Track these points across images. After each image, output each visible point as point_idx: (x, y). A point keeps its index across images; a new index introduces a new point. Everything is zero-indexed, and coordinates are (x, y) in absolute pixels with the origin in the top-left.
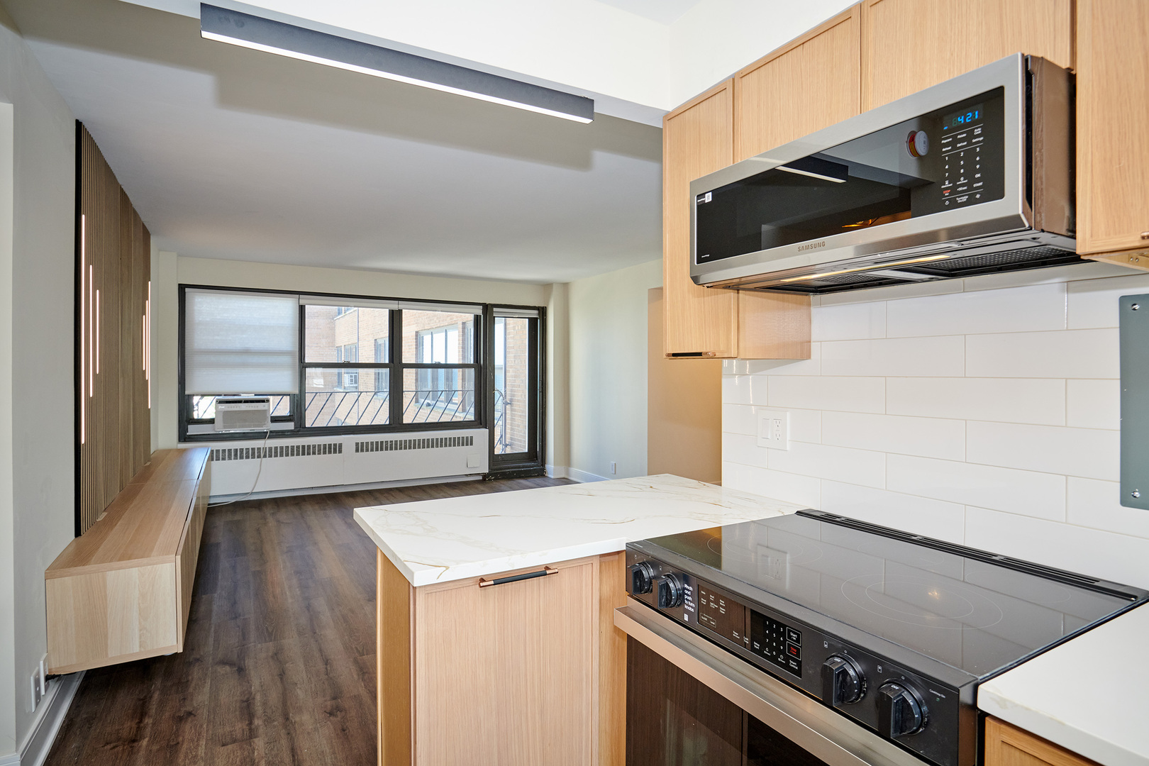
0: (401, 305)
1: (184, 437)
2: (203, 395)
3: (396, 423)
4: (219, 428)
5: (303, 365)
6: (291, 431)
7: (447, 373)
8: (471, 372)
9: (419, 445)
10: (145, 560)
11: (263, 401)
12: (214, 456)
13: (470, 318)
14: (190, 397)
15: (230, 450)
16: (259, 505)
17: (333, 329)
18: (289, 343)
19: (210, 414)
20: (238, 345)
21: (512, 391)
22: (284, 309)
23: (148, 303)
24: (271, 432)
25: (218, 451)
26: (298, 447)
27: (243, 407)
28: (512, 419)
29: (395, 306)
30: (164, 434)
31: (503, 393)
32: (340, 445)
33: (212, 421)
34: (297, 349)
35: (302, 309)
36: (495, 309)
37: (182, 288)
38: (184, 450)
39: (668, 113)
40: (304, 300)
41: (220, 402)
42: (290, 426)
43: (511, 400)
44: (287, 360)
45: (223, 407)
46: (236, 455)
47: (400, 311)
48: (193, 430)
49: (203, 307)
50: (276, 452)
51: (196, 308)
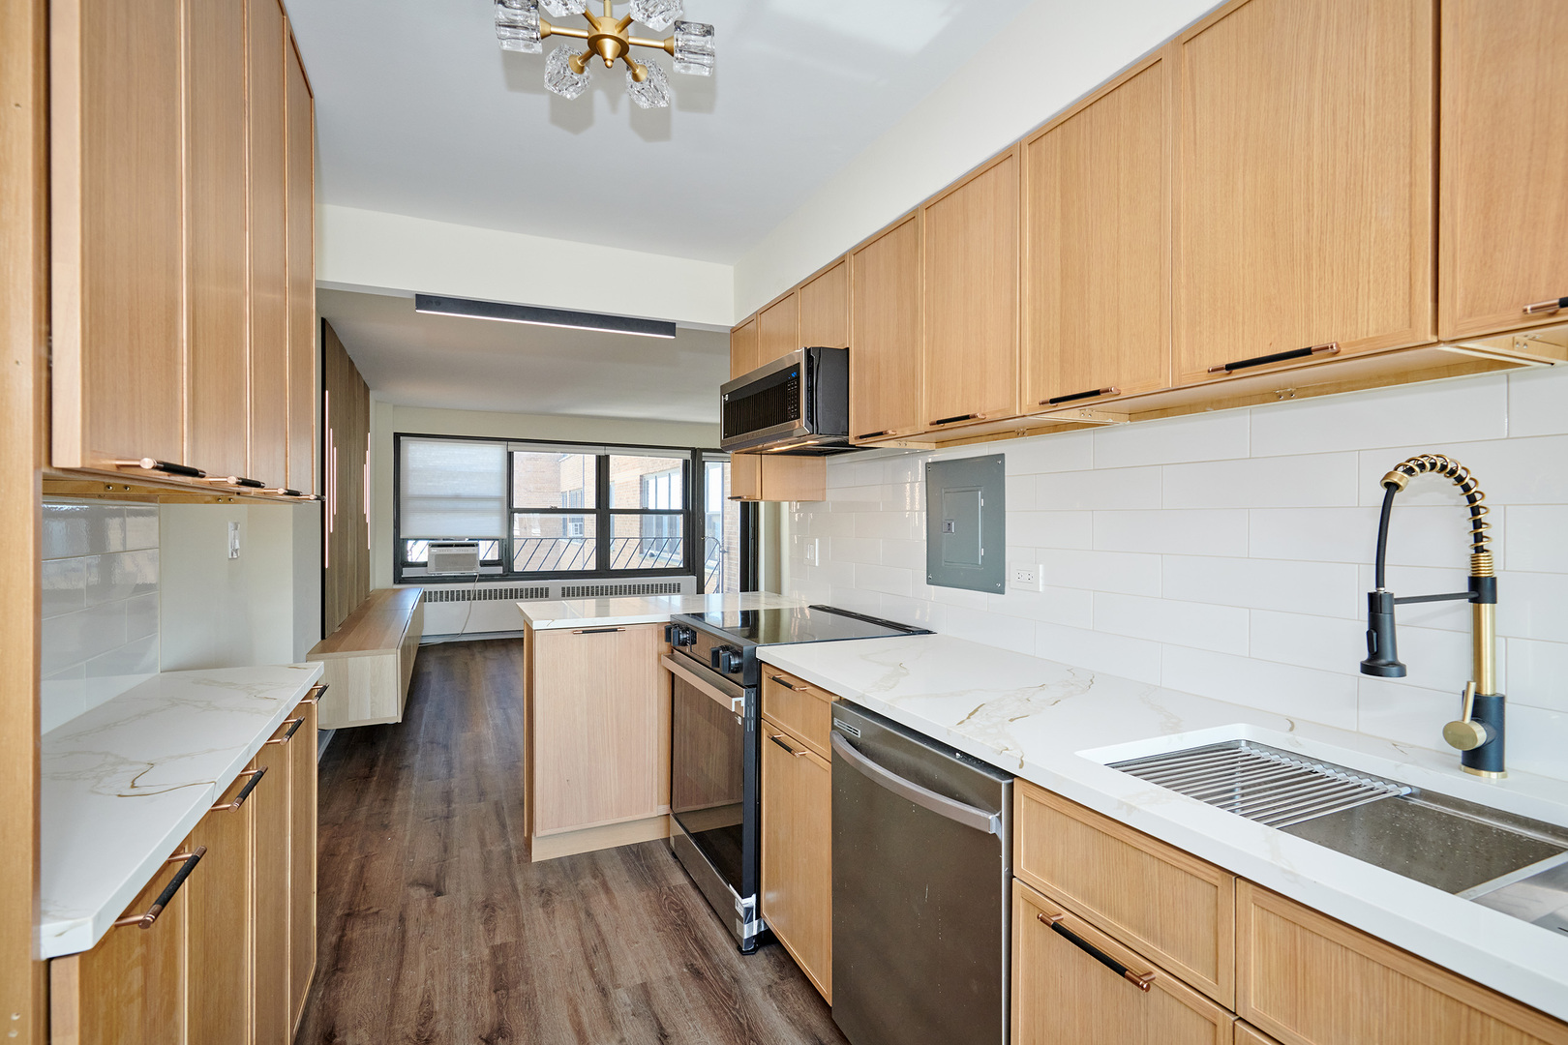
0: (608, 451)
1: (399, 579)
2: (417, 539)
3: (603, 569)
4: (431, 571)
5: (511, 511)
6: (500, 575)
7: (671, 519)
8: (680, 518)
9: (625, 590)
10: (375, 651)
11: (473, 545)
12: (425, 597)
13: (680, 462)
14: (406, 540)
15: (441, 592)
16: (468, 645)
17: (558, 472)
18: (497, 488)
19: (424, 558)
20: (450, 492)
21: (729, 538)
22: (495, 454)
23: (368, 453)
24: (480, 575)
25: (430, 593)
26: (506, 590)
27: (454, 550)
28: (729, 568)
29: (602, 451)
30: (381, 575)
31: (720, 540)
32: (547, 589)
33: (425, 565)
34: (505, 495)
35: (510, 455)
36: (704, 454)
37: (397, 436)
38: (399, 590)
39: (733, 328)
40: (512, 446)
41: (433, 546)
42: (499, 570)
43: (728, 548)
44: (496, 505)
45: (435, 550)
46: (447, 597)
47: (607, 457)
48: (407, 572)
49: (416, 454)
50: (485, 595)
51: (410, 455)
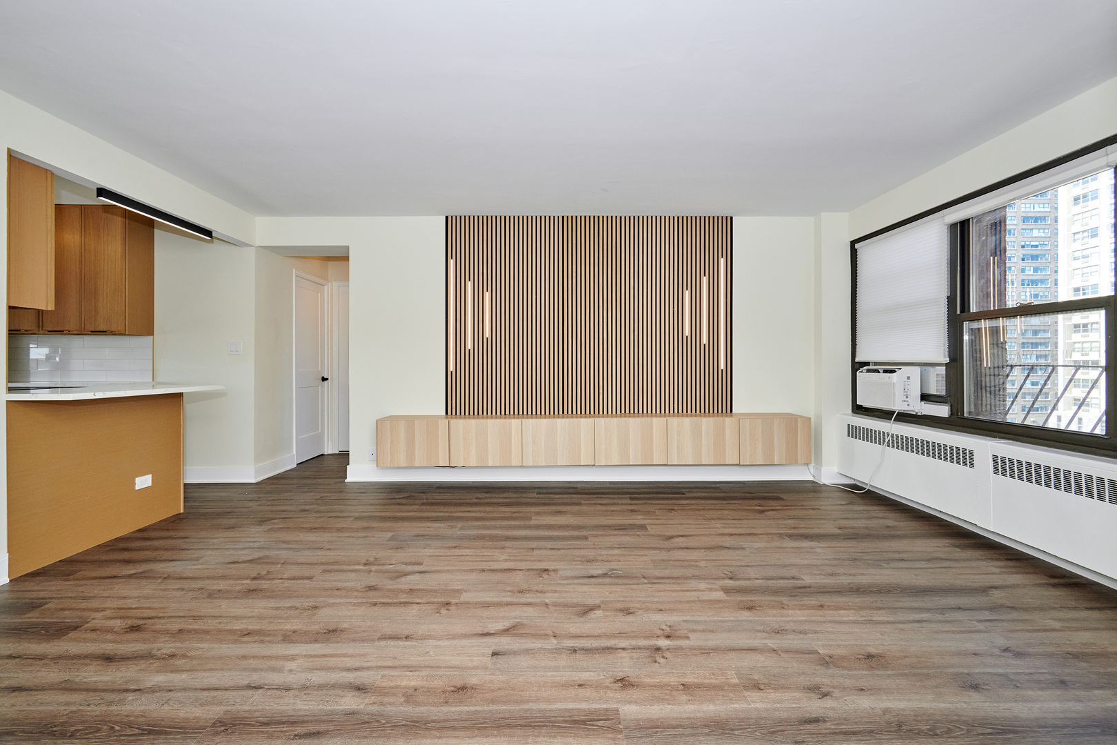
1: (855, 407)
27: (875, 377)
34: (945, 294)
37: (852, 245)
42: (943, 411)
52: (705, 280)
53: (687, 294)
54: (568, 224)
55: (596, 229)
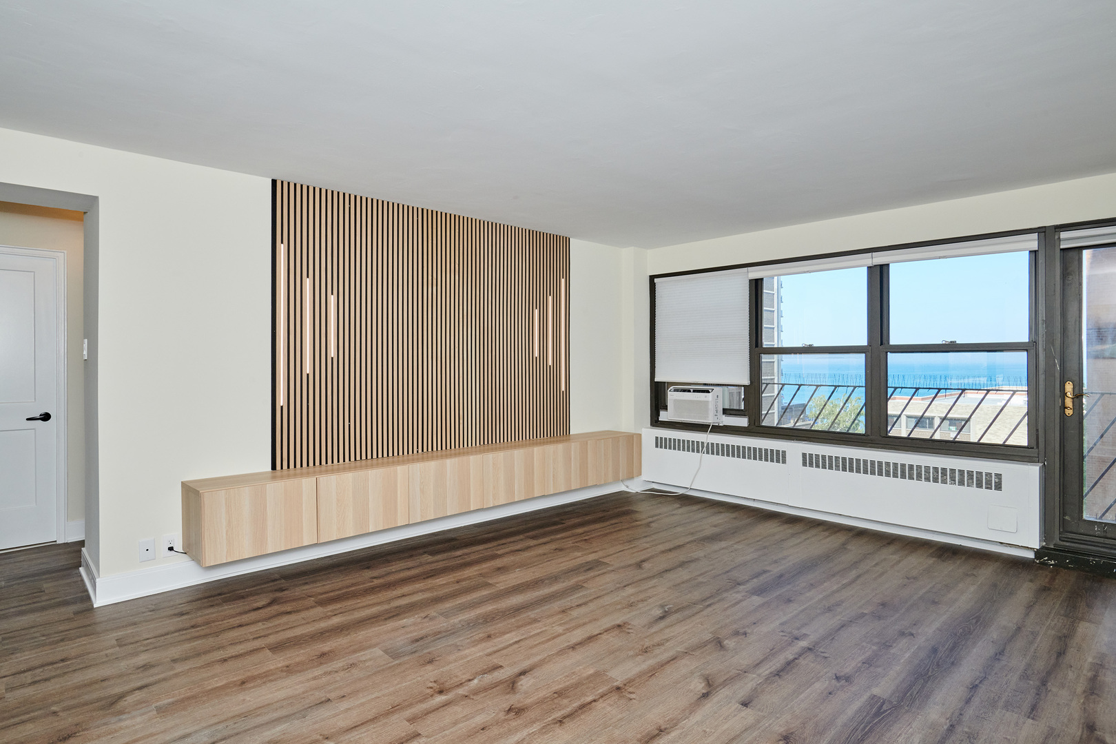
0: (886, 257)
1: (654, 422)
3: (876, 434)
4: (671, 417)
5: (758, 351)
6: (744, 428)
11: (708, 392)
15: (674, 440)
27: (690, 396)
29: (875, 259)
32: (784, 452)
34: (748, 332)
37: (652, 279)
41: (674, 390)
42: (743, 422)
45: (674, 395)
47: (885, 265)
48: (661, 416)
52: (550, 298)
53: (536, 312)
54: (429, 218)
55: (457, 231)
